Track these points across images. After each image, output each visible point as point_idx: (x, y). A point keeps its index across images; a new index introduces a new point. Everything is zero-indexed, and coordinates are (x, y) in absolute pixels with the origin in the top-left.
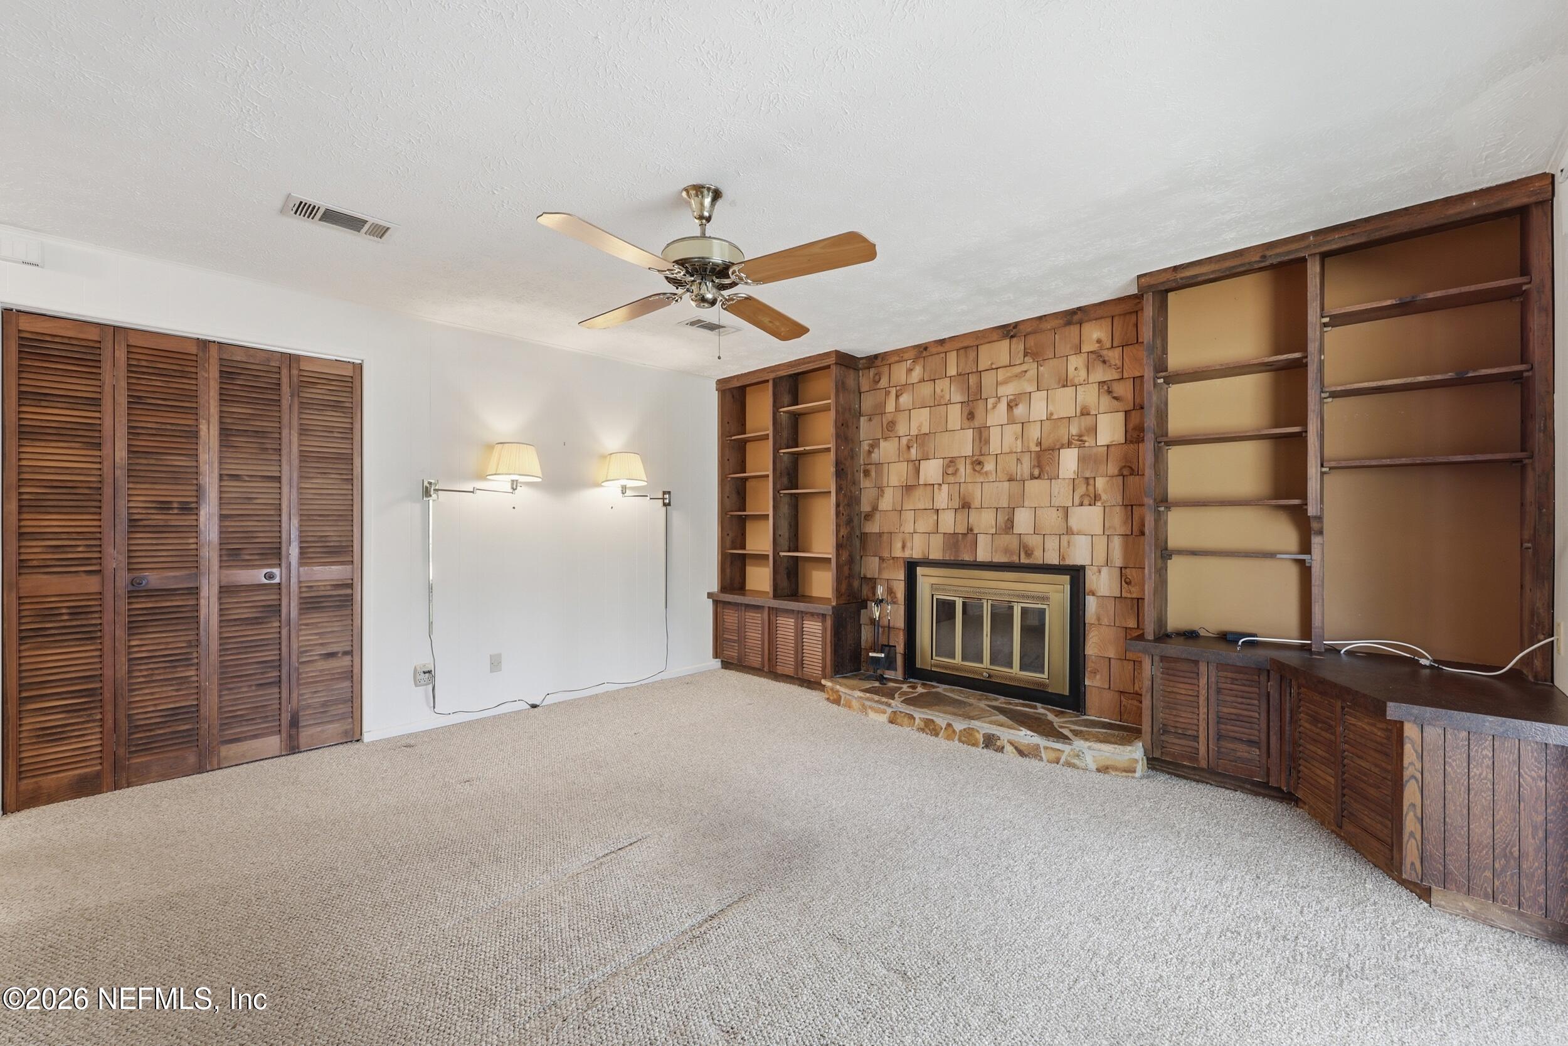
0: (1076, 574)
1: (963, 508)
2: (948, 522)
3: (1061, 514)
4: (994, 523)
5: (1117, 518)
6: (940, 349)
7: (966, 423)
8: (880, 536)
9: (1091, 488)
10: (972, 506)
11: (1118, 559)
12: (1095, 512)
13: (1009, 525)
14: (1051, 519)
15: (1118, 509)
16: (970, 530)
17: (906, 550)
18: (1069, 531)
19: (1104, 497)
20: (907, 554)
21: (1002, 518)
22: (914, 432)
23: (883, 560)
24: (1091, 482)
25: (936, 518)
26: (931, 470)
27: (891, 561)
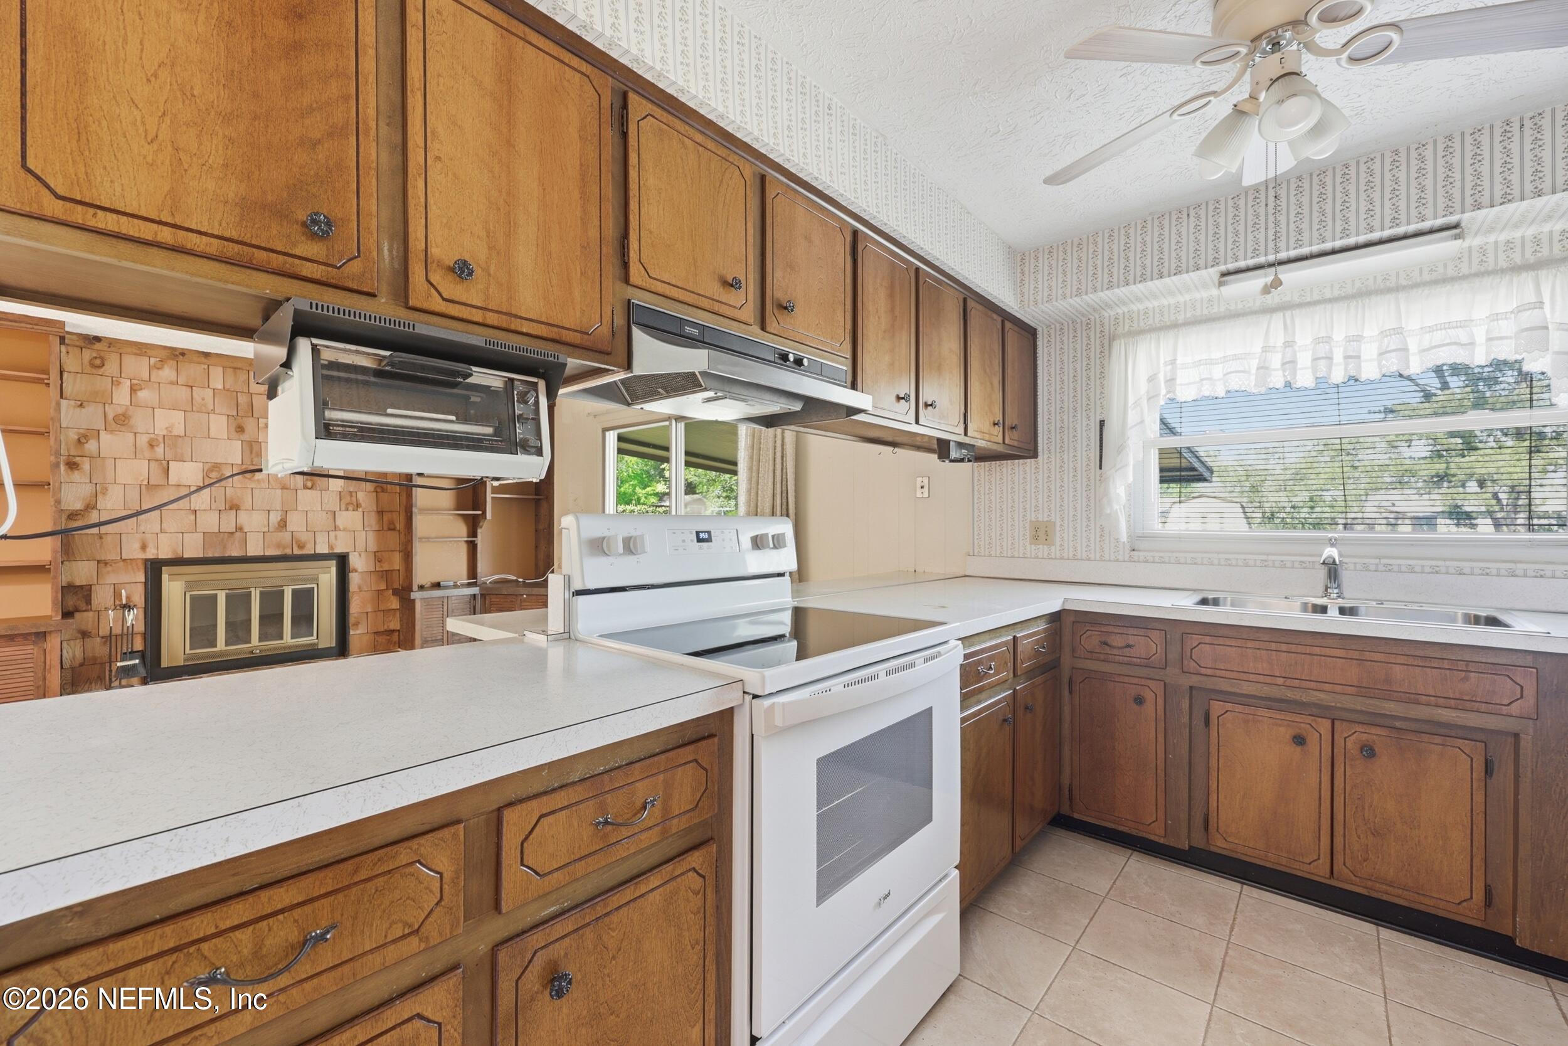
0: (342, 561)
1: (231, 509)
2: (210, 522)
3: (330, 516)
4: (266, 523)
5: (372, 520)
6: (203, 359)
7: (234, 434)
8: (101, 538)
9: (354, 499)
10: (242, 508)
11: (372, 546)
12: (358, 515)
13: (283, 524)
14: (320, 519)
15: (373, 514)
16: (239, 529)
17: (148, 550)
18: (336, 528)
19: (363, 505)
20: (151, 554)
21: (275, 518)
22: (160, 431)
23: (106, 564)
24: (354, 494)
25: (193, 517)
26: (187, 473)
27: (122, 563)
